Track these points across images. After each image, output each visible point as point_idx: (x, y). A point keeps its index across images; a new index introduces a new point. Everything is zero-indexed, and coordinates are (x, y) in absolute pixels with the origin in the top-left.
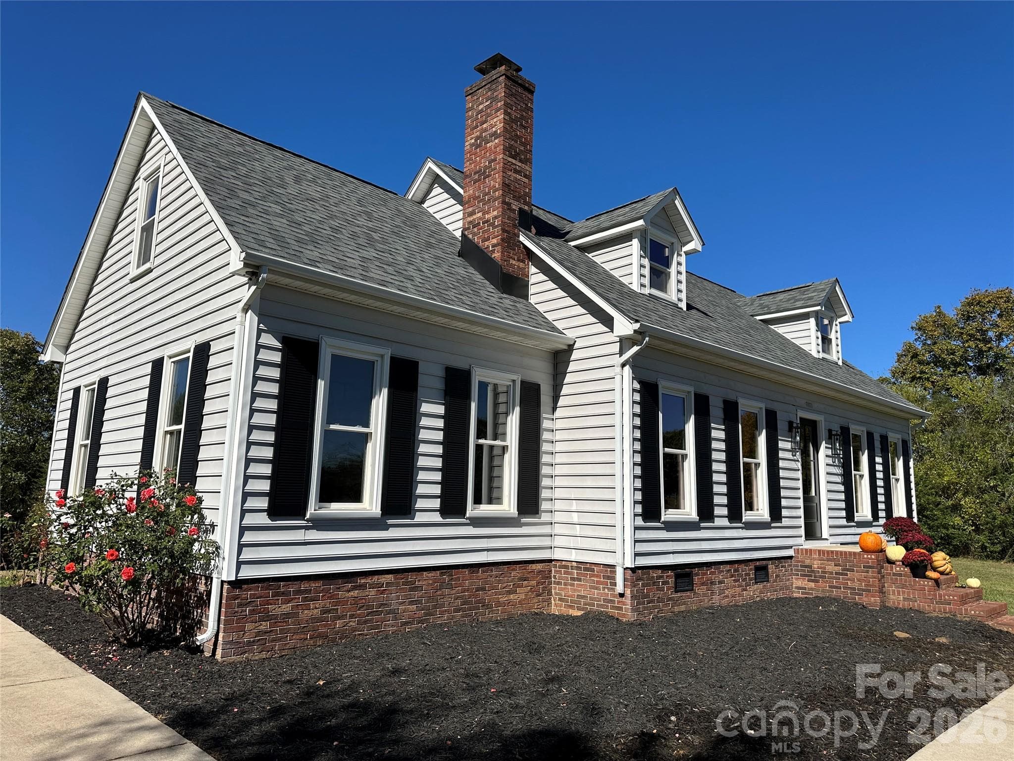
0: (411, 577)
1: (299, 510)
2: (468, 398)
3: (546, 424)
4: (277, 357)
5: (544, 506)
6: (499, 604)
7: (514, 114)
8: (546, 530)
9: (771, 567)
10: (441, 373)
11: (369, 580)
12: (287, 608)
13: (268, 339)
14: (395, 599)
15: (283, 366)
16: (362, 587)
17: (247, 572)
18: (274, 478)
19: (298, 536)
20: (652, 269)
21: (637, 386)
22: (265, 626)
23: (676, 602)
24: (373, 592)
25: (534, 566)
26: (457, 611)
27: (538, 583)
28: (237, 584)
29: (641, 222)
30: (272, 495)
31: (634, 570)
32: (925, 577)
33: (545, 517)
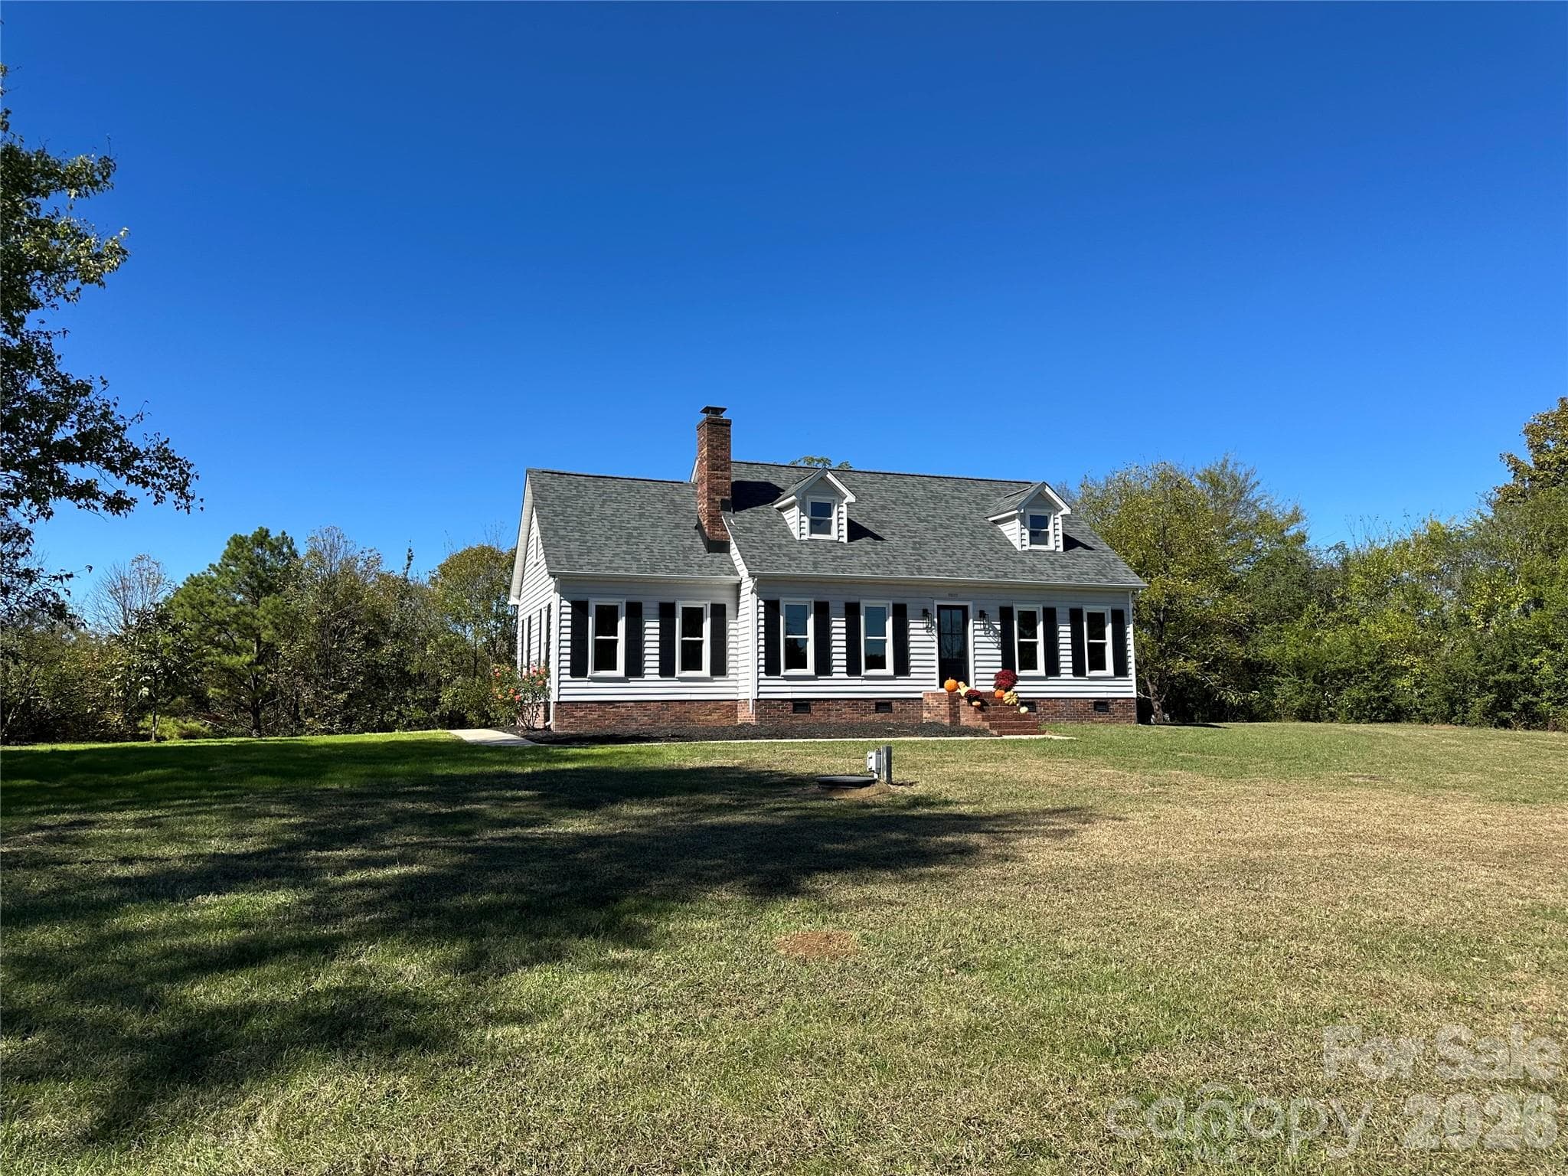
0: (644, 705)
1: (584, 674)
2: (673, 617)
3: (731, 626)
4: (569, 610)
5: (731, 671)
6: (699, 720)
7: (715, 444)
8: (734, 684)
9: (894, 704)
10: (656, 606)
11: (621, 704)
12: (582, 714)
13: (565, 603)
14: (636, 713)
15: (572, 614)
16: (618, 707)
17: (563, 699)
18: (571, 661)
19: (585, 684)
20: (812, 522)
21: (761, 603)
22: (572, 720)
23: (792, 718)
24: (623, 710)
25: (724, 703)
26: (671, 721)
27: (727, 712)
28: (559, 703)
29: (793, 498)
30: (571, 668)
31: (758, 700)
32: (972, 705)
33: (731, 677)
